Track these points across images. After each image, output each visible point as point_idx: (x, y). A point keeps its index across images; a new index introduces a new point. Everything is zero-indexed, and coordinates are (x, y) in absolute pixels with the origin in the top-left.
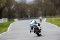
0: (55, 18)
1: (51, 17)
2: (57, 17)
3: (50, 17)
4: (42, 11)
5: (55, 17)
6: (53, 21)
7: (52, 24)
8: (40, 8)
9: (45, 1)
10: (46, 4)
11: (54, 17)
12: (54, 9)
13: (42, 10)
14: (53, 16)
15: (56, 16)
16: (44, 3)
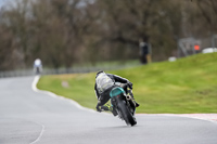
0: (70, 77)
1: (57, 73)
2: (78, 72)
3: (54, 70)
4: (25, 49)
5: (73, 72)
6: (65, 84)
7: (62, 98)
8: (18, 40)
9: (35, 14)
10: (40, 26)
11: (68, 72)
12: (69, 42)
13: (23, 46)
14: (63, 69)
15: (74, 68)
16: (32, 23)
